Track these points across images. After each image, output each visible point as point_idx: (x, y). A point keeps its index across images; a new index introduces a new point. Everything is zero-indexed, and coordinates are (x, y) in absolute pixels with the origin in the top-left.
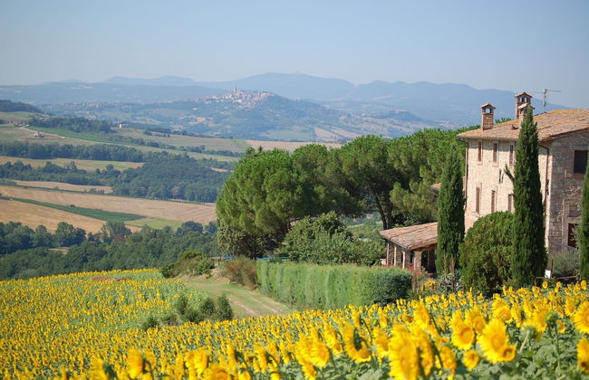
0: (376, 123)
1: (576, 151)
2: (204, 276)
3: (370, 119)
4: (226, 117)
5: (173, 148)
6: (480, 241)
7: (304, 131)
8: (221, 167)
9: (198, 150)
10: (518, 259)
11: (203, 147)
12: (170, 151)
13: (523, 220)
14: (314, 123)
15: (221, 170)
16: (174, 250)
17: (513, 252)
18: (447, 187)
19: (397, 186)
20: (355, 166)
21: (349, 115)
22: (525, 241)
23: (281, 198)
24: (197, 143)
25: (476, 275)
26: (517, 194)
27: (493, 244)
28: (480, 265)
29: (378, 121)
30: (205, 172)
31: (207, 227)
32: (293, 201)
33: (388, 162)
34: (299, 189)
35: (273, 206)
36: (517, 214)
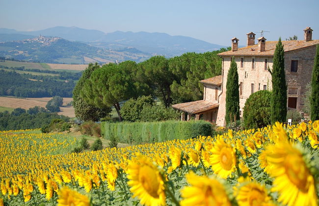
0: (117, 54)
1: (292, 61)
2: (66, 132)
3: (114, 52)
4: (35, 50)
5: (7, 68)
6: (254, 105)
7: (78, 59)
8: (34, 78)
9: (21, 69)
10: (275, 114)
11: (24, 67)
12: (5, 70)
13: (277, 94)
14: (84, 54)
15: (34, 80)
16: (14, 123)
17: (272, 110)
18: (231, 79)
19: (174, 82)
20: (151, 72)
21: (103, 50)
22: (278, 104)
23: (118, 89)
24: (20, 65)
25: (252, 122)
26: (274, 81)
27: (260, 107)
28: (254, 117)
29: (119, 53)
30: (25, 81)
31: (28, 111)
32: (124, 90)
33: (169, 70)
34: (126, 84)
35: (113, 93)
36: (274, 91)
